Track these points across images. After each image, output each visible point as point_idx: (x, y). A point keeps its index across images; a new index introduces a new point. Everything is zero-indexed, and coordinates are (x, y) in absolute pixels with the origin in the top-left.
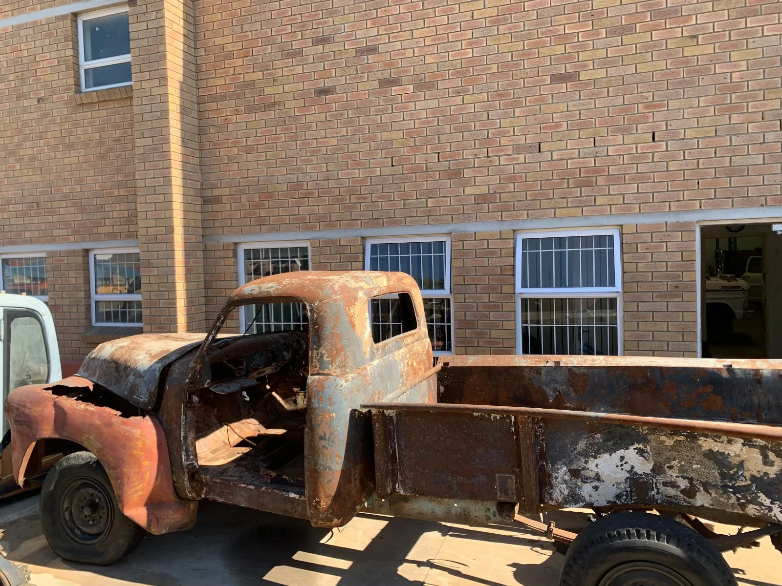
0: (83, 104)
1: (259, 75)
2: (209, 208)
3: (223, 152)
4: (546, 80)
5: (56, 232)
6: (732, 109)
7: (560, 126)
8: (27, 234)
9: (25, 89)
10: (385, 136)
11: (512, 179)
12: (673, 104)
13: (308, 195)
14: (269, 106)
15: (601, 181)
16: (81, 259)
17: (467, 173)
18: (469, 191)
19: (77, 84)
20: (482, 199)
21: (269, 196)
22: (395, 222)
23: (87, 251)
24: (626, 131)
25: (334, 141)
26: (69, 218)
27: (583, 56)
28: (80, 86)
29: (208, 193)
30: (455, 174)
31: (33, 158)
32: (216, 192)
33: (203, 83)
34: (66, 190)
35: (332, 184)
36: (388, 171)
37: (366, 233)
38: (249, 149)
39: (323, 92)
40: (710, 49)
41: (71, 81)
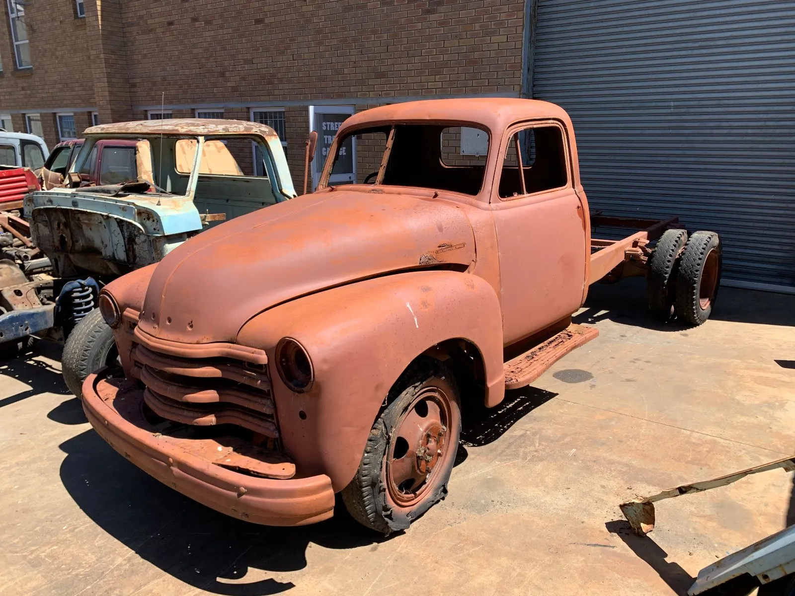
0: (78, 26)
1: (144, 12)
2: (132, 90)
3: (135, 57)
4: (252, 22)
5: (76, 101)
6: (320, 44)
7: (259, 49)
8: (65, 102)
9: (54, 15)
10: (195, 51)
11: (243, 79)
12: (300, 39)
13: (169, 84)
14: (151, 31)
15: (276, 81)
16: (87, 117)
17: (227, 74)
18: (229, 84)
19: (76, 13)
20: (234, 89)
21: (154, 84)
22: (203, 101)
23: (90, 113)
24: (283, 53)
25: (176, 53)
26: (80, 93)
27: (266, 9)
28: (77, 14)
29: (131, 81)
30: (222, 74)
31: (63, 57)
32: (135, 81)
33: (123, 16)
34: (77, 77)
35: (177, 78)
36: (198, 71)
37: (193, 106)
38: (145, 56)
39: (171, 23)
40: (311, 8)
41: (72, 11)
